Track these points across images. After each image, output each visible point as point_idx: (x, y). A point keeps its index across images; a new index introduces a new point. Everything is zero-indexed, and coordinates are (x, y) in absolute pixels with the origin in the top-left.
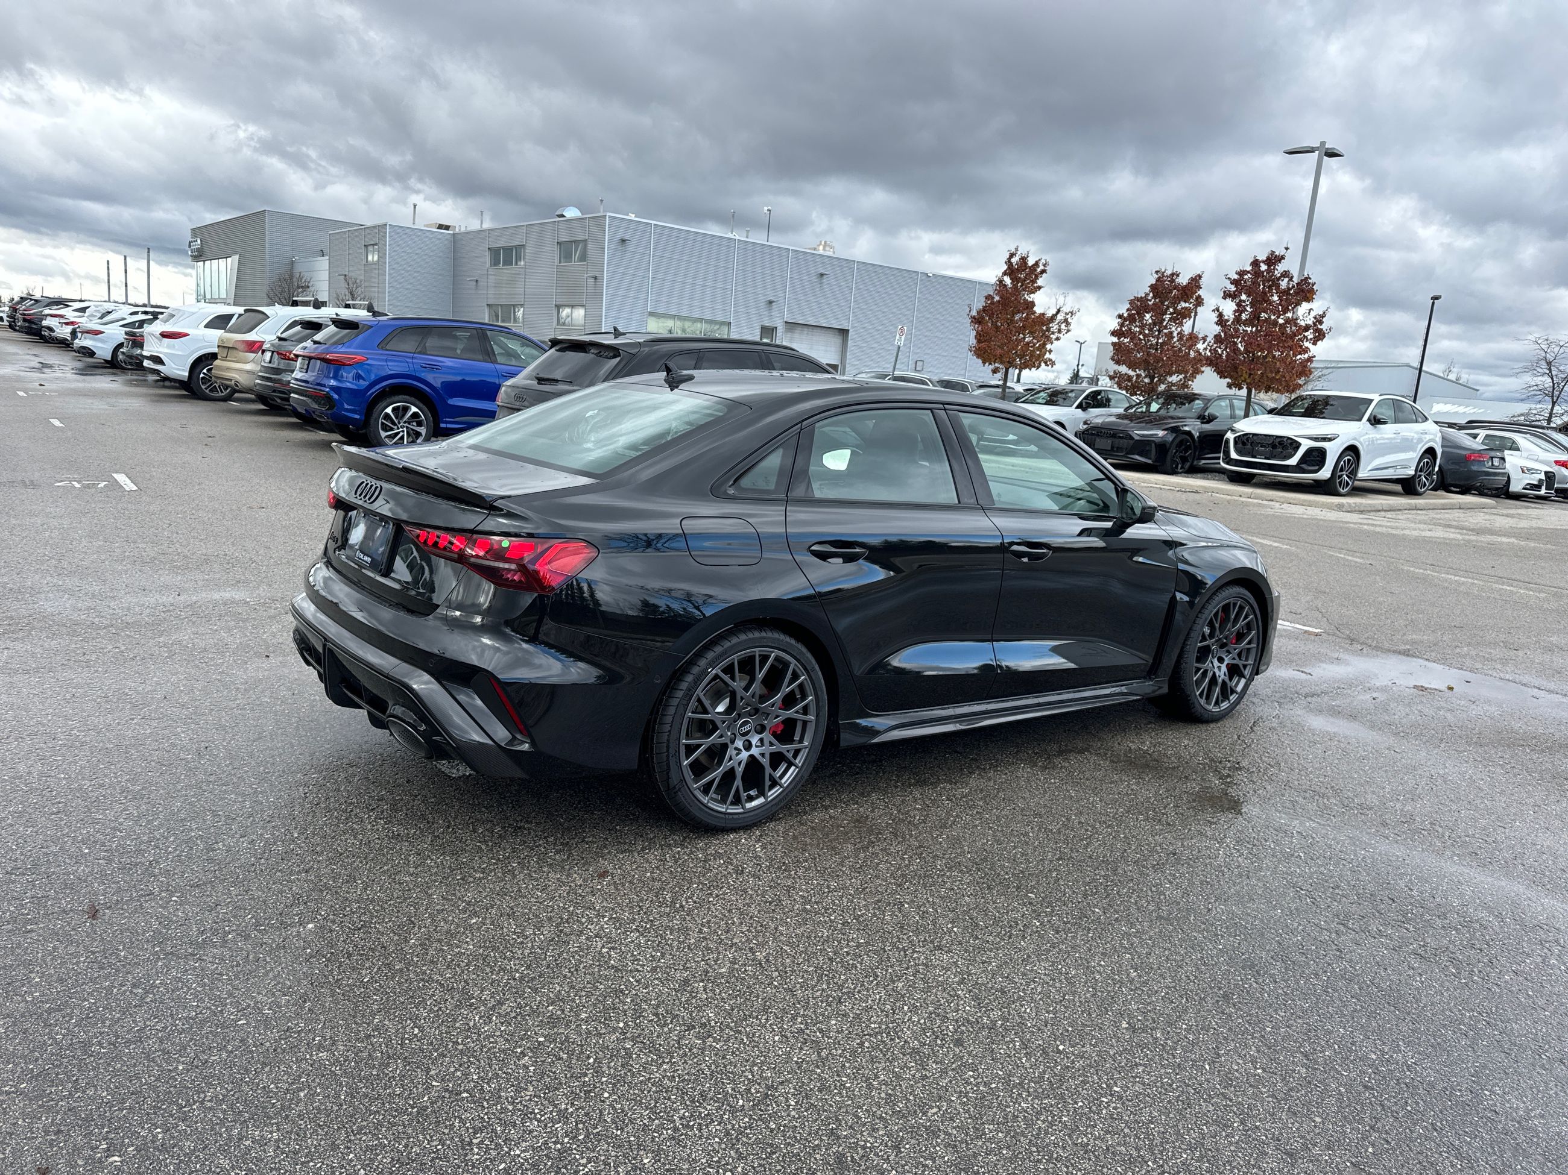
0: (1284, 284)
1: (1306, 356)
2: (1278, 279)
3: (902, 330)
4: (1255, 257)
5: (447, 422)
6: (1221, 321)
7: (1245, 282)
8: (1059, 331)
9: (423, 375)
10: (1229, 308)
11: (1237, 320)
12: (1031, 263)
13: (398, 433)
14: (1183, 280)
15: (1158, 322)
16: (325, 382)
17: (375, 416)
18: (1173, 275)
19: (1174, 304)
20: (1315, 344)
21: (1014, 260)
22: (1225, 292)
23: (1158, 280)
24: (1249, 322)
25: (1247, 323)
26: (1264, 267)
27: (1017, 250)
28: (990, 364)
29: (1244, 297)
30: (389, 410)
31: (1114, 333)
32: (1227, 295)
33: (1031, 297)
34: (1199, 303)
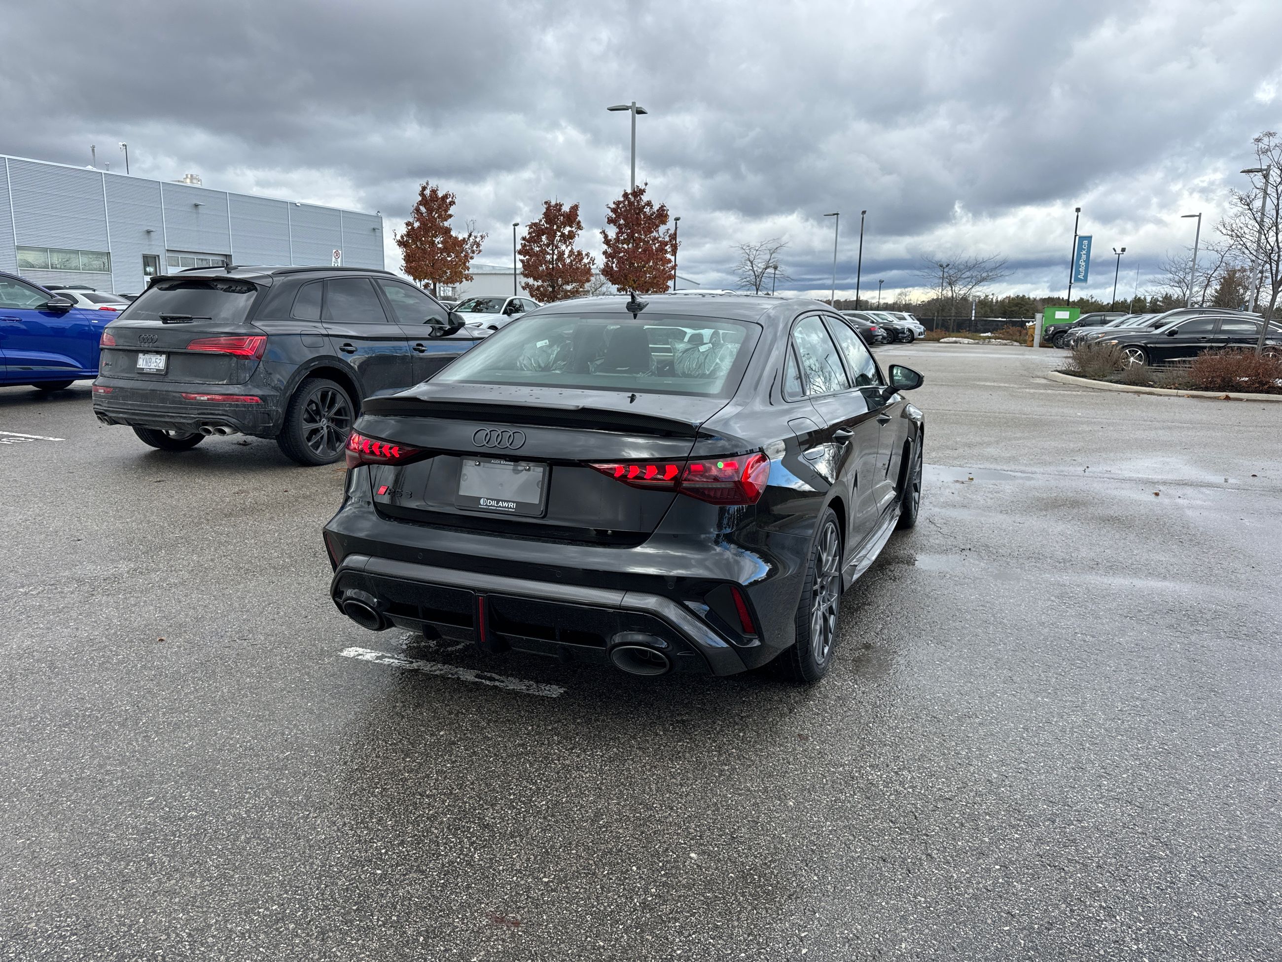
0: (647, 210)
1: (670, 265)
2: (644, 207)
3: (337, 253)
4: (625, 191)
6: (607, 242)
7: (621, 210)
8: (473, 252)
10: (612, 232)
11: (617, 240)
12: (440, 194)
14: (566, 208)
15: (551, 242)
18: (557, 204)
19: (560, 227)
20: (673, 255)
21: (427, 192)
22: (608, 218)
23: (548, 209)
24: (626, 241)
25: (624, 242)
26: (632, 198)
27: (427, 184)
28: (421, 280)
29: (622, 222)
31: (520, 252)
32: (610, 221)
33: (446, 224)
34: (579, 227)
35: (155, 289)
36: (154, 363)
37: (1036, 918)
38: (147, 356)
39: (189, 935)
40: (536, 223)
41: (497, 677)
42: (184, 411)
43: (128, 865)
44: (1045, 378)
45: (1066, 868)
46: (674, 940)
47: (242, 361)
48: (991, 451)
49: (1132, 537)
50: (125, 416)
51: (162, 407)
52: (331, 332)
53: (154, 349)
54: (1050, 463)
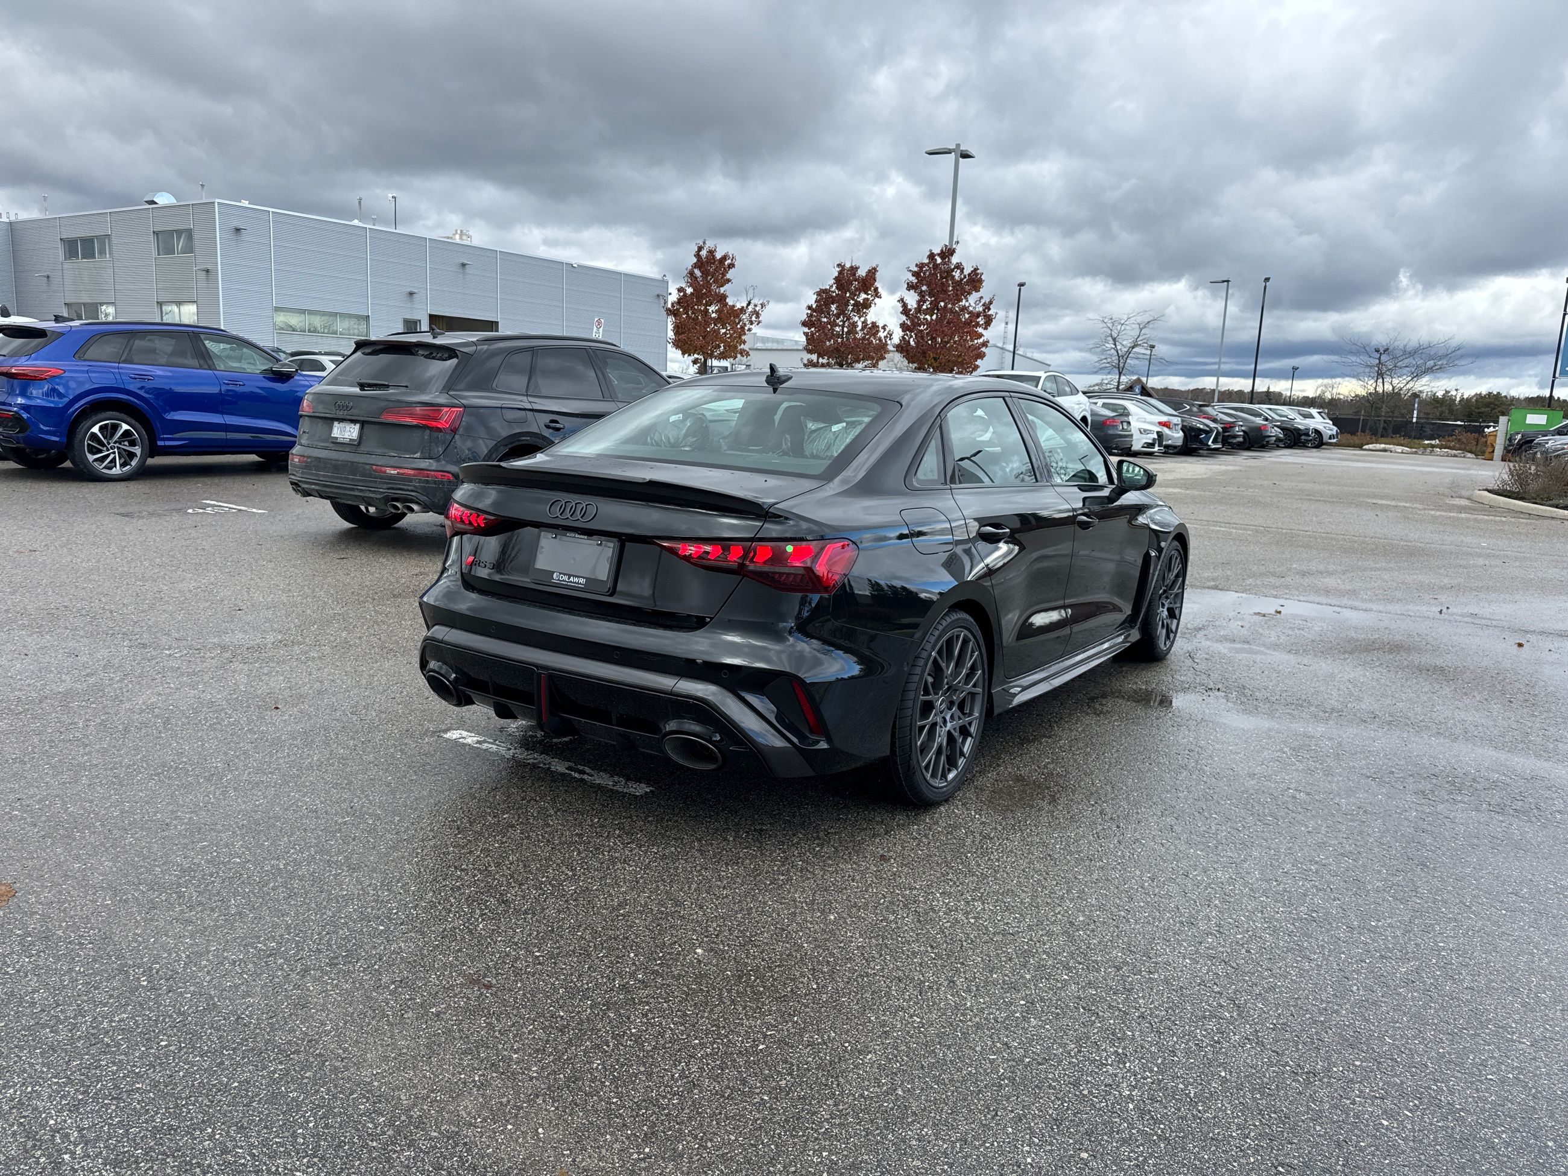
0: (957, 274)
1: (981, 341)
2: (953, 270)
3: (599, 322)
4: (931, 251)
5: (164, 439)
6: (906, 311)
7: (924, 274)
8: (751, 323)
9: (131, 388)
10: (912, 300)
11: (919, 309)
12: (718, 256)
13: (108, 456)
14: (862, 272)
15: (842, 312)
16: (10, 400)
17: (79, 436)
18: (852, 267)
19: (853, 295)
20: (986, 329)
21: (704, 253)
22: (908, 284)
23: (840, 273)
24: (930, 311)
25: (926, 312)
26: (939, 260)
27: (704, 243)
28: (689, 355)
29: (924, 288)
30: (95, 429)
31: (804, 324)
32: (911, 287)
33: (722, 290)
34: (877, 294)
35: (359, 354)
36: (346, 432)
37: (1033, 1052)
38: (342, 425)
39: (188, 957)
40: (826, 289)
41: (587, 770)
42: (373, 485)
43: (161, 895)
44: (1468, 499)
45: (1100, 1014)
46: (635, 1020)
47: (436, 434)
48: (1331, 582)
49: (1447, 691)
50: (317, 488)
51: (353, 480)
52: (536, 407)
53: (349, 417)
54: (1399, 600)
